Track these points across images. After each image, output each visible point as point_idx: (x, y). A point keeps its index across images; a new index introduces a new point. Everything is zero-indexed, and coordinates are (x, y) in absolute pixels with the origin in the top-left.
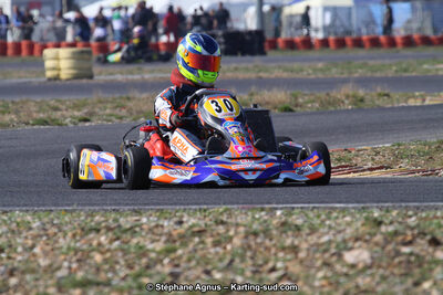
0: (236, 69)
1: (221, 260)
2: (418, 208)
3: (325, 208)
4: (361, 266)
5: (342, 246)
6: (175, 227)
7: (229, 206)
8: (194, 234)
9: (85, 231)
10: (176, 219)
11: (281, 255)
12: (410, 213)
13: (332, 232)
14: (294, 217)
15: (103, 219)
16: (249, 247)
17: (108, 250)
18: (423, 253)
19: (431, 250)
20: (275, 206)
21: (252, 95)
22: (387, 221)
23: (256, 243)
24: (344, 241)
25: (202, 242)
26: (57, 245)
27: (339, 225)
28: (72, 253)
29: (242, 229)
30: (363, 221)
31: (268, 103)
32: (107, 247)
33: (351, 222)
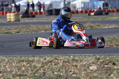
1: (56, 69)
2: (109, 55)
3: (84, 55)
4: (94, 70)
5: (89, 65)
6: (44, 60)
7: (58, 55)
8: (49, 62)
9: (20, 61)
10: (44, 58)
11: (73, 67)
12: (107, 56)
13: (86, 61)
14: (76, 58)
15: (24, 58)
16: (64, 66)
17: (26, 67)
18: (111, 67)
19: (113, 66)
20: (70, 55)
22: (101, 59)
23: (66, 65)
24: (90, 64)
25: (51, 64)
26: (12, 65)
27: (88, 59)
28: (16, 67)
29: (62, 61)
30: (94, 58)
32: (26, 66)
33: (91, 59)
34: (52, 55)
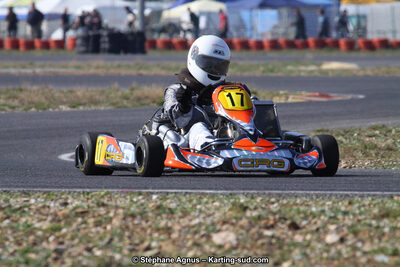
0: (119, 66)
1: (101, 239)
2: (280, 195)
3: (196, 194)
4: (227, 246)
5: (211, 228)
6: (60, 207)
7: (110, 190)
8: (78, 215)
10: (61, 201)
11: (156, 235)
12: (273, 200)
13: (202, 216)
14: (169, 201)
16: (127, 227)
18: (284, 236)
19: (290, 233)
20: (151, 191)
21: (132, 89)
22: (252, 207)
23: (134, 224)
24: (213, 224)
25: (85, 222)
27: (209, 209)
29: (121, 211)
30: (230, 206)
31: (147, 97)
33: (220, 206)
34: (88, 190)
